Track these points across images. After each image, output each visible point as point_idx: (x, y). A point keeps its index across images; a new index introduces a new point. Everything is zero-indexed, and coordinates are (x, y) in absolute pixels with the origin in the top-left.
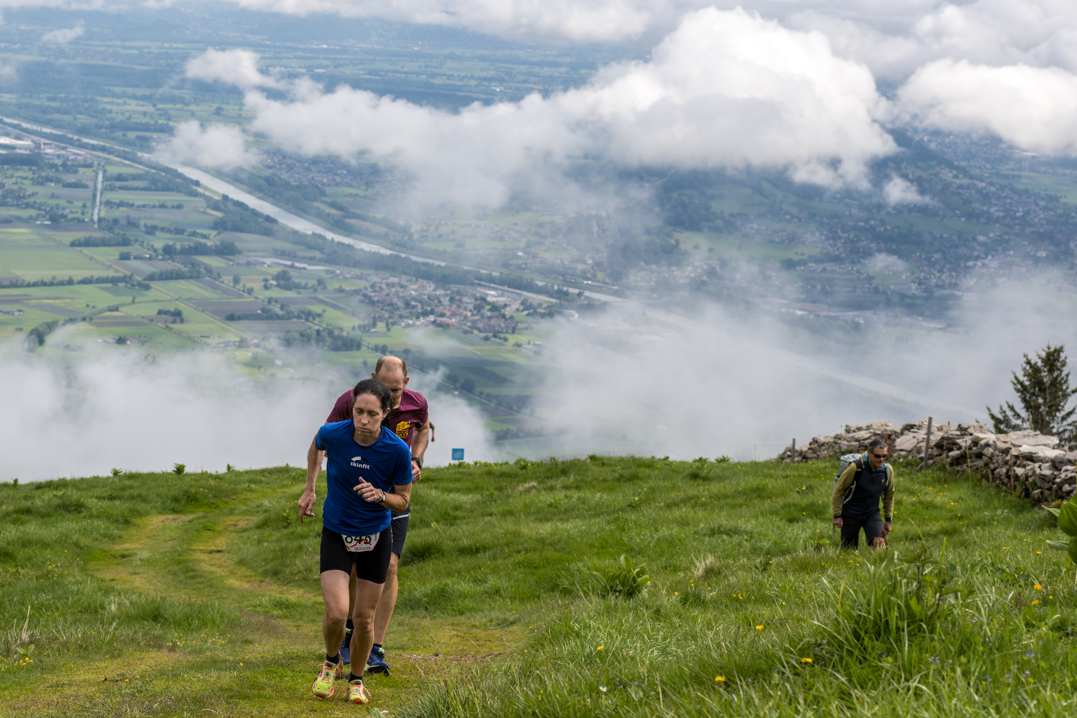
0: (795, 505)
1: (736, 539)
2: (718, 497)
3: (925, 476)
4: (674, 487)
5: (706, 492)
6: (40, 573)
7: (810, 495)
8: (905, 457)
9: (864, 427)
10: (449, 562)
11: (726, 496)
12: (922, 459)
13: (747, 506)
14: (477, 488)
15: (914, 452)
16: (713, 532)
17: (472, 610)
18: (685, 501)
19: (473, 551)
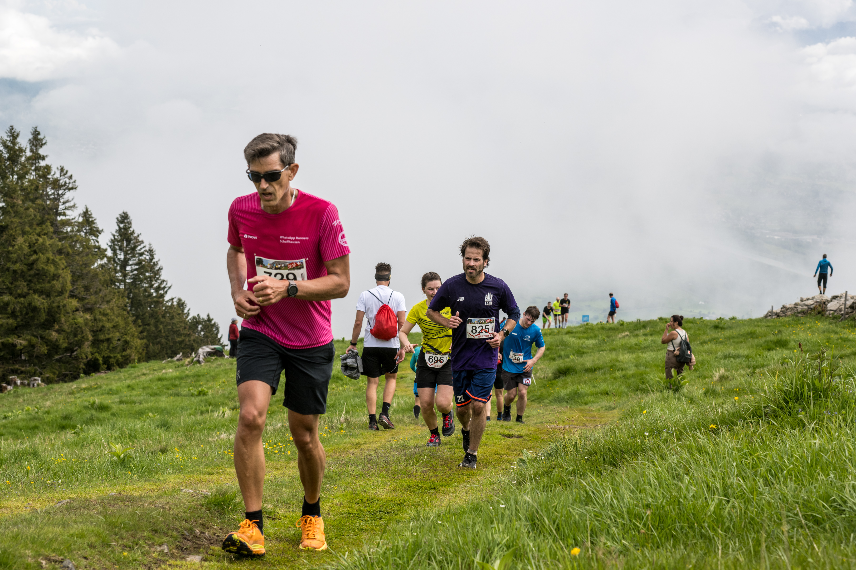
0: (771, 341)
1: (738, 360)
2: (729, 338)
3: (844, 324)
4: (704, 334)
5: (722, 336)
6: (356, 387)
7: (780, 336)
8: (833, 314)
9: (810, 297)
10: (580, 377)
11: (733, 338)
12: (842, 314)
13: (745, 342)
14: (595, 337)
15: (838, 311)
16: (725, 357)
17: (593, 402)
18: (710, 341)
19: (593, 370)
